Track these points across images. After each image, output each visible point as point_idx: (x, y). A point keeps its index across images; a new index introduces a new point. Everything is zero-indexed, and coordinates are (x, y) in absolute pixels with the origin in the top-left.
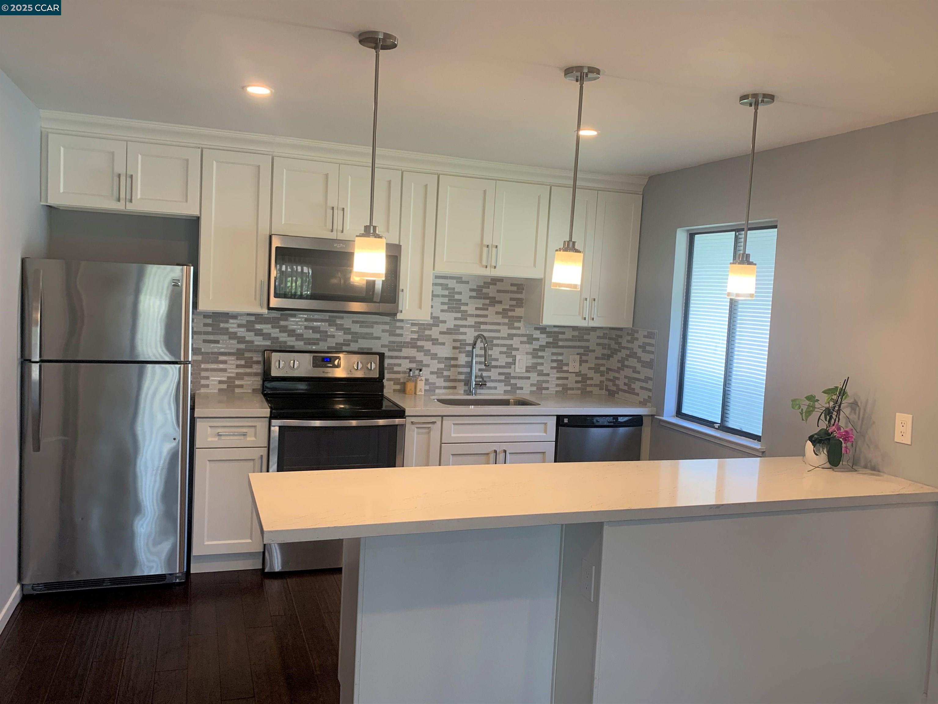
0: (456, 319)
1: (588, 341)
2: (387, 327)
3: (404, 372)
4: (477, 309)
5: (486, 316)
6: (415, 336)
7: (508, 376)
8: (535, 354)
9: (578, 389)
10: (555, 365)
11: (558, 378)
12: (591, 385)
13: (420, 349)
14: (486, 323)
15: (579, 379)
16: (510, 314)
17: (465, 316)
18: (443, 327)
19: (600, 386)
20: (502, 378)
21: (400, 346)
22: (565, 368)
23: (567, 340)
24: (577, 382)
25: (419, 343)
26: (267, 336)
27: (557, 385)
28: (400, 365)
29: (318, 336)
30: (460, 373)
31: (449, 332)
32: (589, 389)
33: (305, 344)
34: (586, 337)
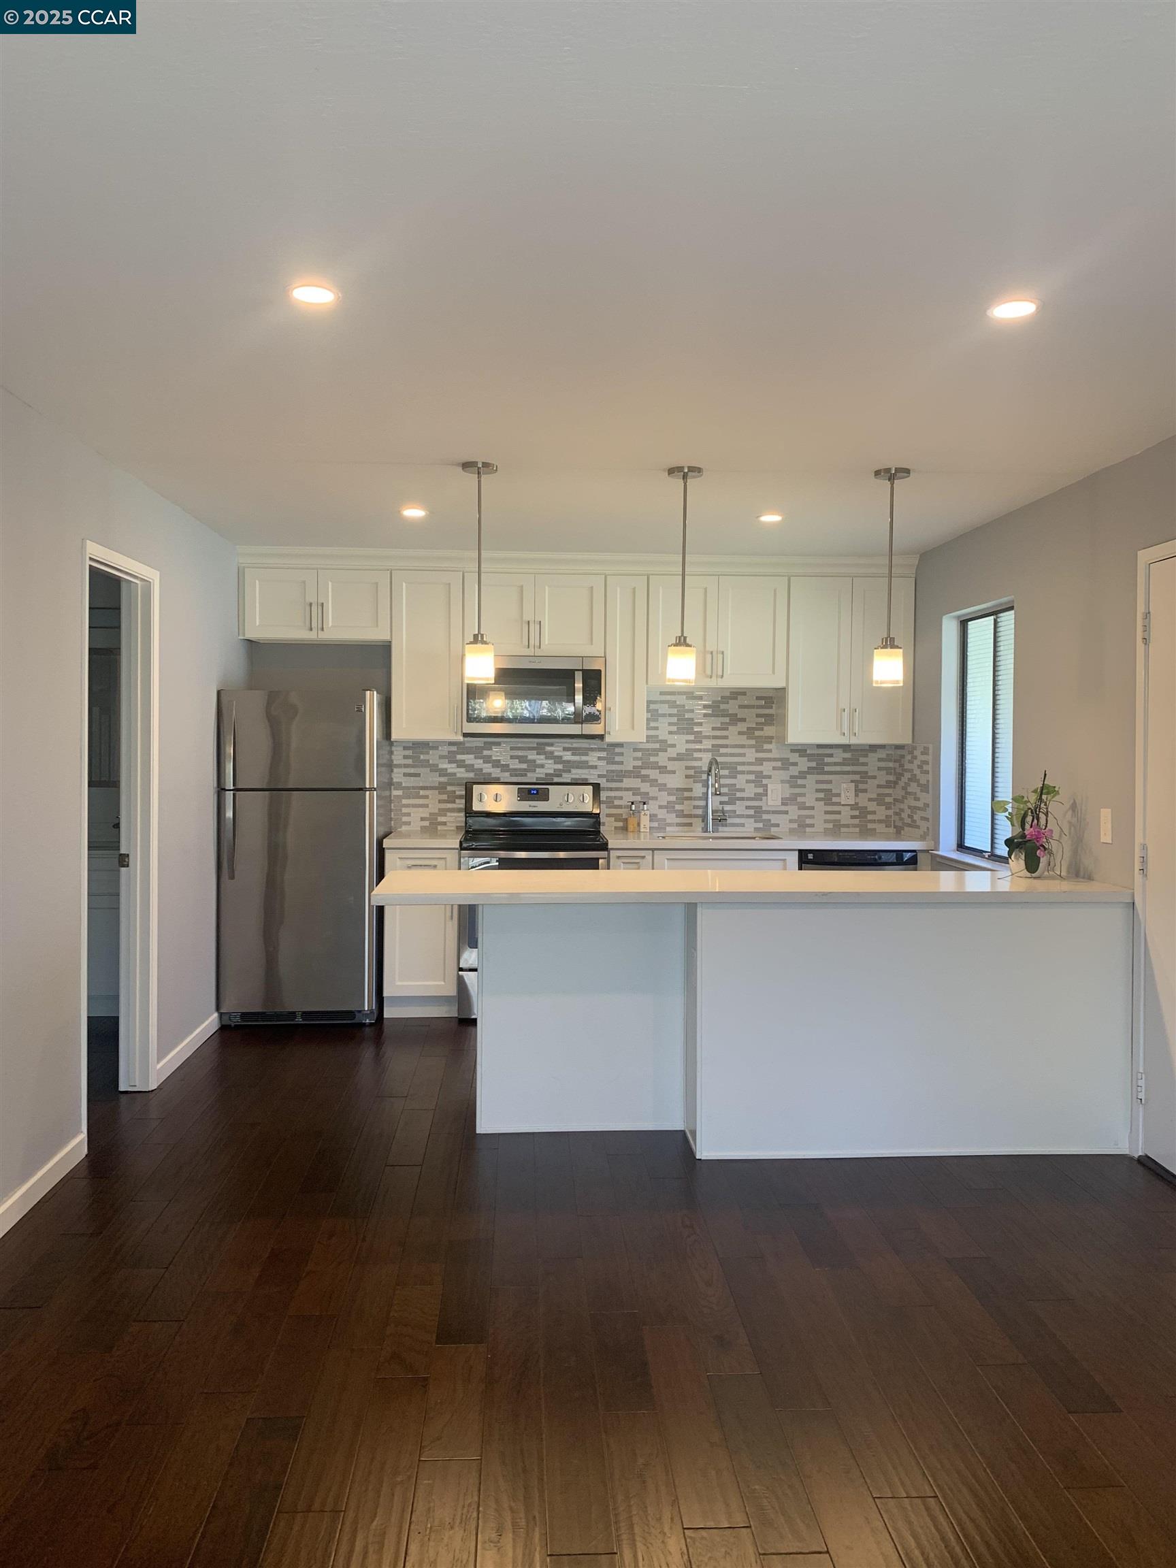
0: (687, 742)
1: (865, 764)
2: (604, 754)
3: (626, 807)
4: (714, 729)
5: (726, 737)
6: (639, 763)
7: (758, 811)
8: (793, 781)
9: (855, 826)
10: (822, 795)
11: (827, 813)
12: (874, 821)
13: (645, 778)
14: (726, 746)
15: (857, 813)
16: (757, 733)
17: (699, 738)
18: (672, 752)
19: (887, 822)
20: (752, 812)
21: (620, 776)
22: (835, 799)
23: (836, 764)
24: (853, 817)
25: (644, 772)
26: (470, 768)
27: (826, 821)
28: (621, 798)
29: (524, 766)
30: (695, 807)
31: (679, 758)
32: (870, 826)
33: (511, 775)
34: (862, 760)
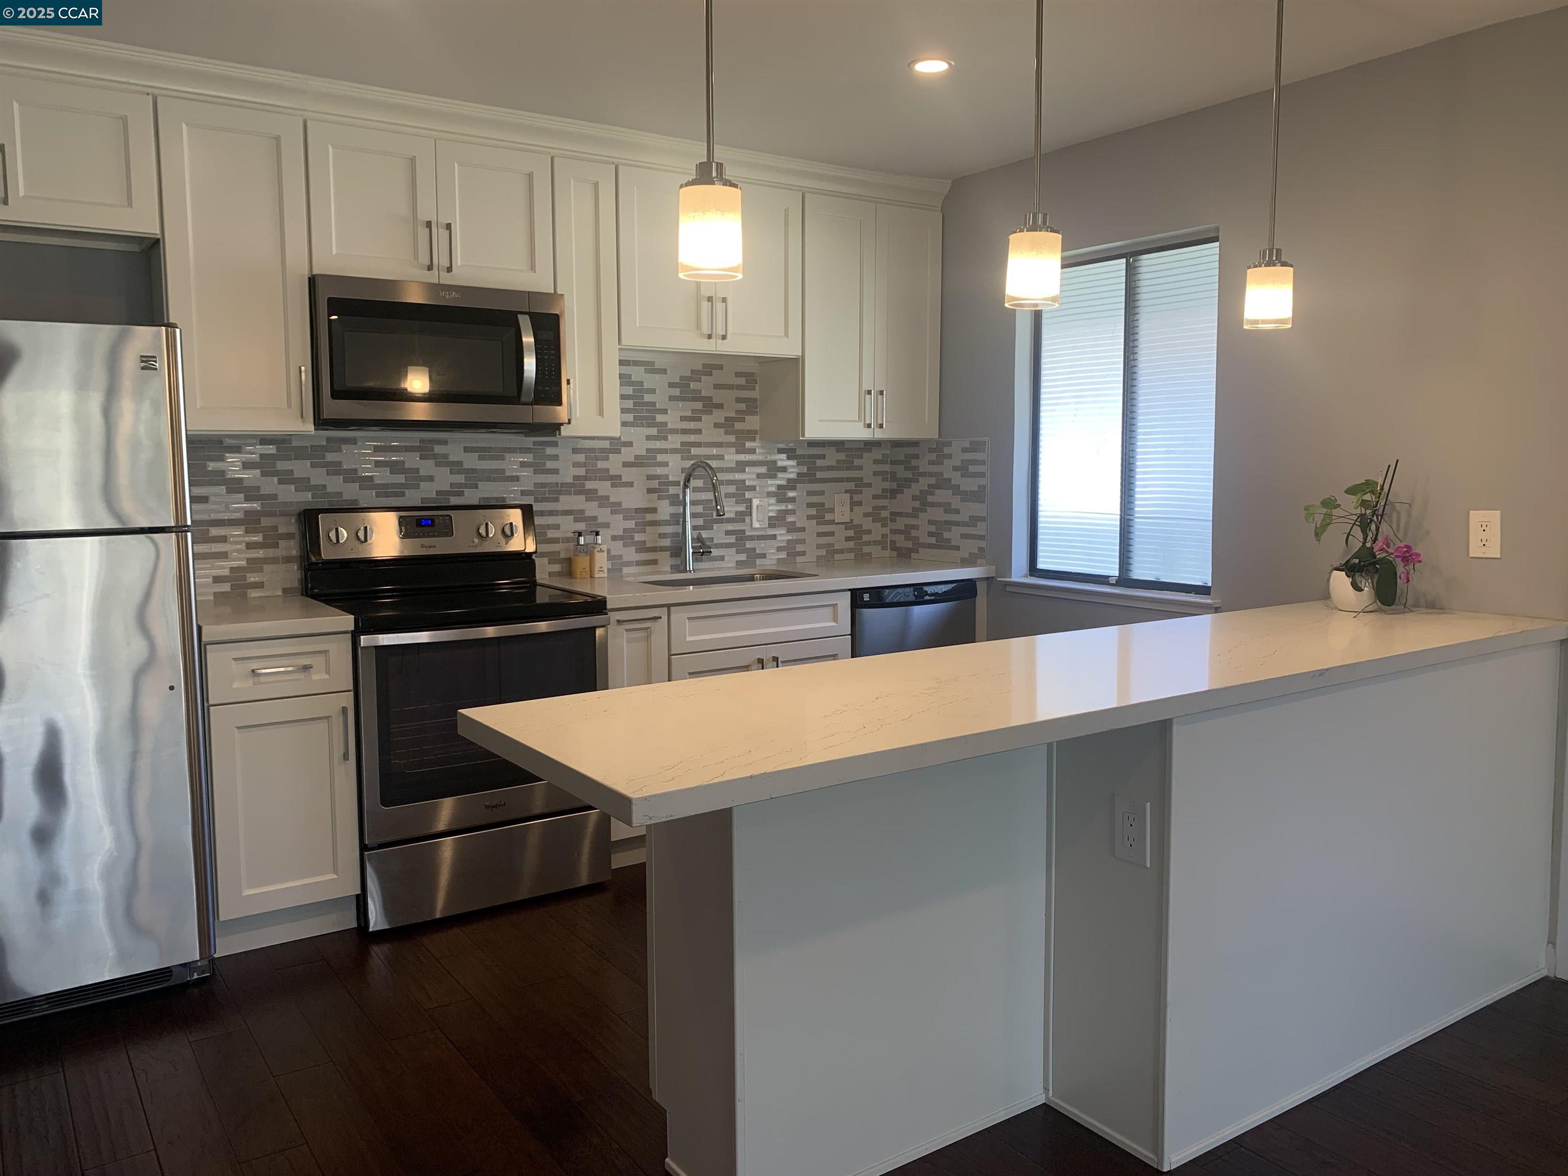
0: (649, 438)
1: (860, 468)
2: (527, 458)
3: (566, 540)
4: (683, 419)
5: (699, 432)
6: (581, 472)
7: (741, 536)
8: (780, 495)
9: (850, 550)
10: (813, 511)
11: (820, 535)
12: (869, 543)
13: (591, 495)
14: (699, 445)
15: (851, 533)
16: (738, 426)
17: (664, 432)
18: (628, 454)
19: (882, 543)
20: (732, 539)
21: (558, 490)
22: (828, 517)
23: (829, 468)
24: (848, 539)
25: (589, 485)
27: (819, 547)
28: (557, 527)
29: (401, 479)
30: (662, 536)
31: (638, 462)
32: (866, 549)
33: (378, 495)
34: (857, 462)
